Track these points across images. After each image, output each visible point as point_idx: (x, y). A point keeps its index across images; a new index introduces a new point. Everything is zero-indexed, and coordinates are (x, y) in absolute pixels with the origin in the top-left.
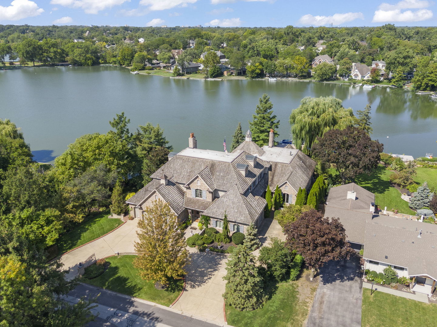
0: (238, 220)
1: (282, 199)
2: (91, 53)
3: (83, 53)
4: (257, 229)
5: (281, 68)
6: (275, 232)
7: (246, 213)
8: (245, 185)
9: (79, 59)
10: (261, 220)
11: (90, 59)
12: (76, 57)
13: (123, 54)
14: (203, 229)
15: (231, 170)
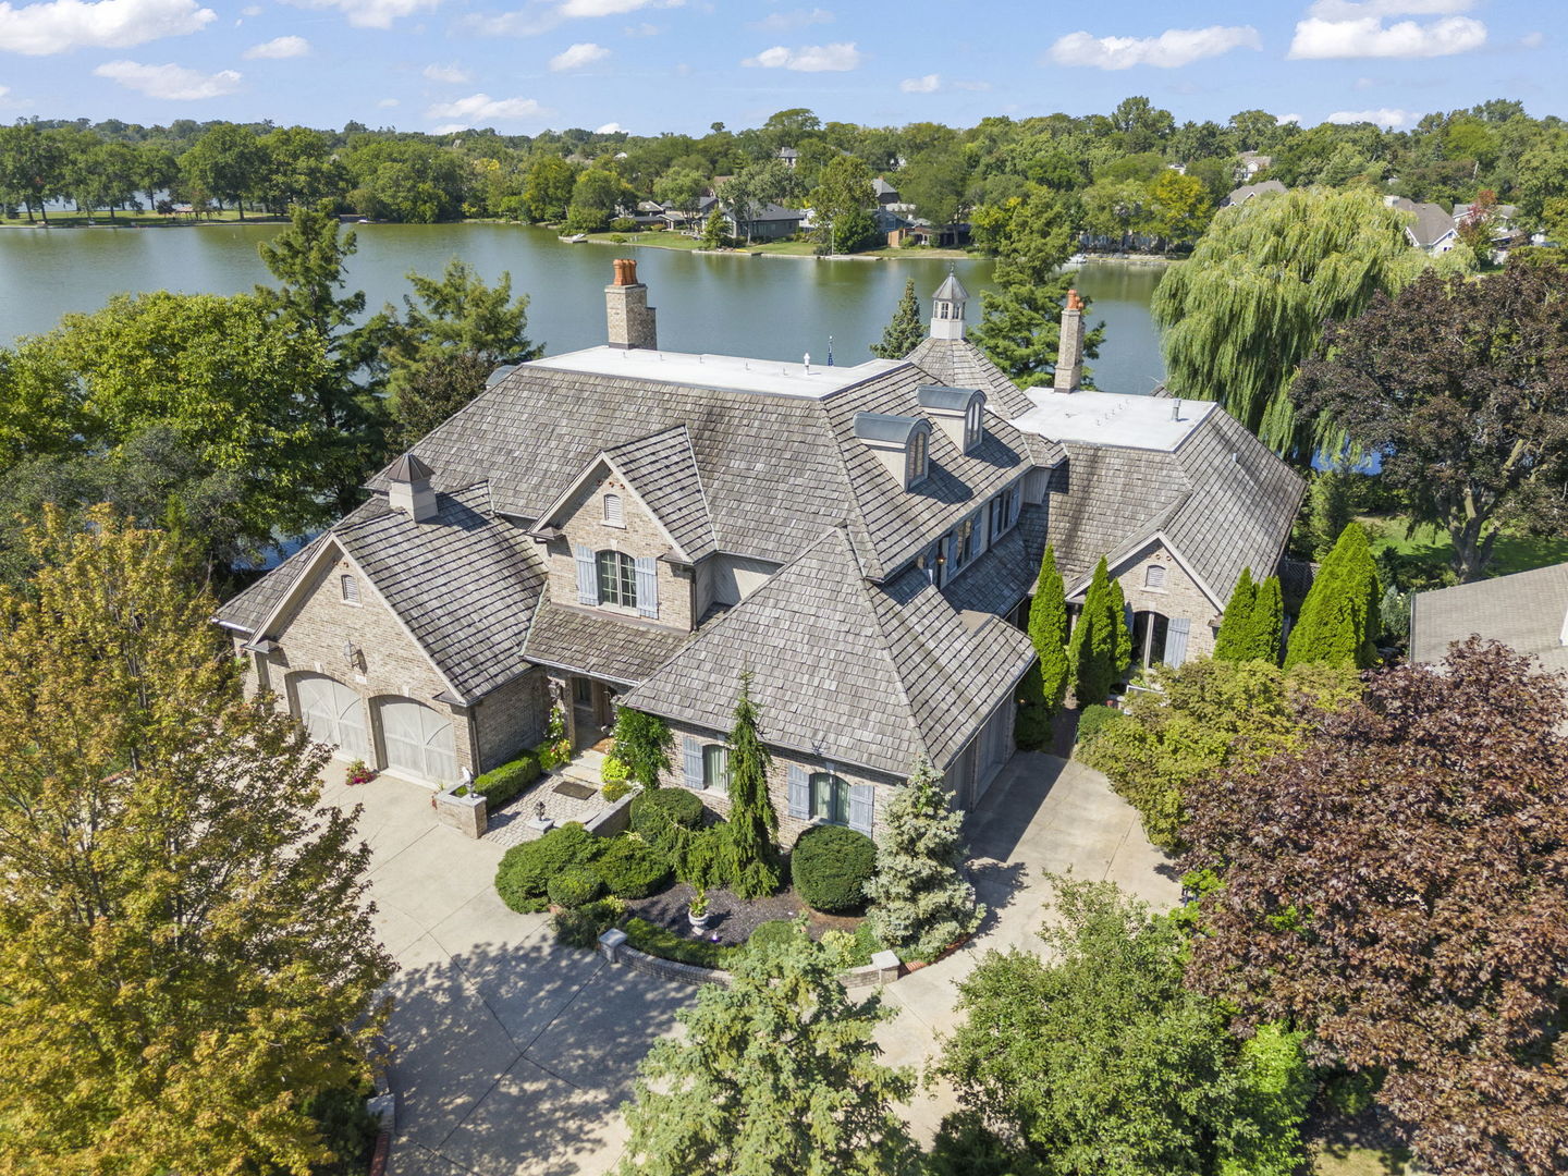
0: (839, 747)
1: (1124, 645)
2: (435, 179)
3: (407, 178)
4: (960, 814)
5: (1105, 216)
6: (1083, 838)
7: (893, 700)
8: (903, 532)
9: (394, 197)
10: (996, 763)
11: (431, 197)
12: (383, 191)
13: (541, 180)
14: (626, 798)
15: (820, 441)
